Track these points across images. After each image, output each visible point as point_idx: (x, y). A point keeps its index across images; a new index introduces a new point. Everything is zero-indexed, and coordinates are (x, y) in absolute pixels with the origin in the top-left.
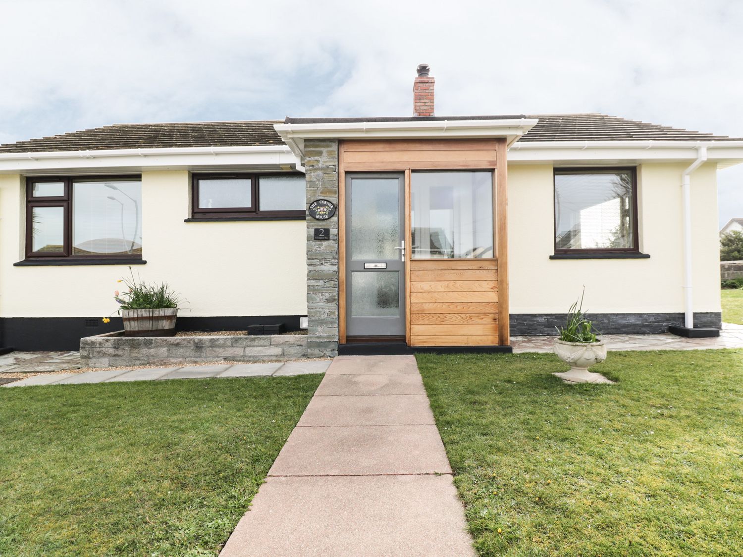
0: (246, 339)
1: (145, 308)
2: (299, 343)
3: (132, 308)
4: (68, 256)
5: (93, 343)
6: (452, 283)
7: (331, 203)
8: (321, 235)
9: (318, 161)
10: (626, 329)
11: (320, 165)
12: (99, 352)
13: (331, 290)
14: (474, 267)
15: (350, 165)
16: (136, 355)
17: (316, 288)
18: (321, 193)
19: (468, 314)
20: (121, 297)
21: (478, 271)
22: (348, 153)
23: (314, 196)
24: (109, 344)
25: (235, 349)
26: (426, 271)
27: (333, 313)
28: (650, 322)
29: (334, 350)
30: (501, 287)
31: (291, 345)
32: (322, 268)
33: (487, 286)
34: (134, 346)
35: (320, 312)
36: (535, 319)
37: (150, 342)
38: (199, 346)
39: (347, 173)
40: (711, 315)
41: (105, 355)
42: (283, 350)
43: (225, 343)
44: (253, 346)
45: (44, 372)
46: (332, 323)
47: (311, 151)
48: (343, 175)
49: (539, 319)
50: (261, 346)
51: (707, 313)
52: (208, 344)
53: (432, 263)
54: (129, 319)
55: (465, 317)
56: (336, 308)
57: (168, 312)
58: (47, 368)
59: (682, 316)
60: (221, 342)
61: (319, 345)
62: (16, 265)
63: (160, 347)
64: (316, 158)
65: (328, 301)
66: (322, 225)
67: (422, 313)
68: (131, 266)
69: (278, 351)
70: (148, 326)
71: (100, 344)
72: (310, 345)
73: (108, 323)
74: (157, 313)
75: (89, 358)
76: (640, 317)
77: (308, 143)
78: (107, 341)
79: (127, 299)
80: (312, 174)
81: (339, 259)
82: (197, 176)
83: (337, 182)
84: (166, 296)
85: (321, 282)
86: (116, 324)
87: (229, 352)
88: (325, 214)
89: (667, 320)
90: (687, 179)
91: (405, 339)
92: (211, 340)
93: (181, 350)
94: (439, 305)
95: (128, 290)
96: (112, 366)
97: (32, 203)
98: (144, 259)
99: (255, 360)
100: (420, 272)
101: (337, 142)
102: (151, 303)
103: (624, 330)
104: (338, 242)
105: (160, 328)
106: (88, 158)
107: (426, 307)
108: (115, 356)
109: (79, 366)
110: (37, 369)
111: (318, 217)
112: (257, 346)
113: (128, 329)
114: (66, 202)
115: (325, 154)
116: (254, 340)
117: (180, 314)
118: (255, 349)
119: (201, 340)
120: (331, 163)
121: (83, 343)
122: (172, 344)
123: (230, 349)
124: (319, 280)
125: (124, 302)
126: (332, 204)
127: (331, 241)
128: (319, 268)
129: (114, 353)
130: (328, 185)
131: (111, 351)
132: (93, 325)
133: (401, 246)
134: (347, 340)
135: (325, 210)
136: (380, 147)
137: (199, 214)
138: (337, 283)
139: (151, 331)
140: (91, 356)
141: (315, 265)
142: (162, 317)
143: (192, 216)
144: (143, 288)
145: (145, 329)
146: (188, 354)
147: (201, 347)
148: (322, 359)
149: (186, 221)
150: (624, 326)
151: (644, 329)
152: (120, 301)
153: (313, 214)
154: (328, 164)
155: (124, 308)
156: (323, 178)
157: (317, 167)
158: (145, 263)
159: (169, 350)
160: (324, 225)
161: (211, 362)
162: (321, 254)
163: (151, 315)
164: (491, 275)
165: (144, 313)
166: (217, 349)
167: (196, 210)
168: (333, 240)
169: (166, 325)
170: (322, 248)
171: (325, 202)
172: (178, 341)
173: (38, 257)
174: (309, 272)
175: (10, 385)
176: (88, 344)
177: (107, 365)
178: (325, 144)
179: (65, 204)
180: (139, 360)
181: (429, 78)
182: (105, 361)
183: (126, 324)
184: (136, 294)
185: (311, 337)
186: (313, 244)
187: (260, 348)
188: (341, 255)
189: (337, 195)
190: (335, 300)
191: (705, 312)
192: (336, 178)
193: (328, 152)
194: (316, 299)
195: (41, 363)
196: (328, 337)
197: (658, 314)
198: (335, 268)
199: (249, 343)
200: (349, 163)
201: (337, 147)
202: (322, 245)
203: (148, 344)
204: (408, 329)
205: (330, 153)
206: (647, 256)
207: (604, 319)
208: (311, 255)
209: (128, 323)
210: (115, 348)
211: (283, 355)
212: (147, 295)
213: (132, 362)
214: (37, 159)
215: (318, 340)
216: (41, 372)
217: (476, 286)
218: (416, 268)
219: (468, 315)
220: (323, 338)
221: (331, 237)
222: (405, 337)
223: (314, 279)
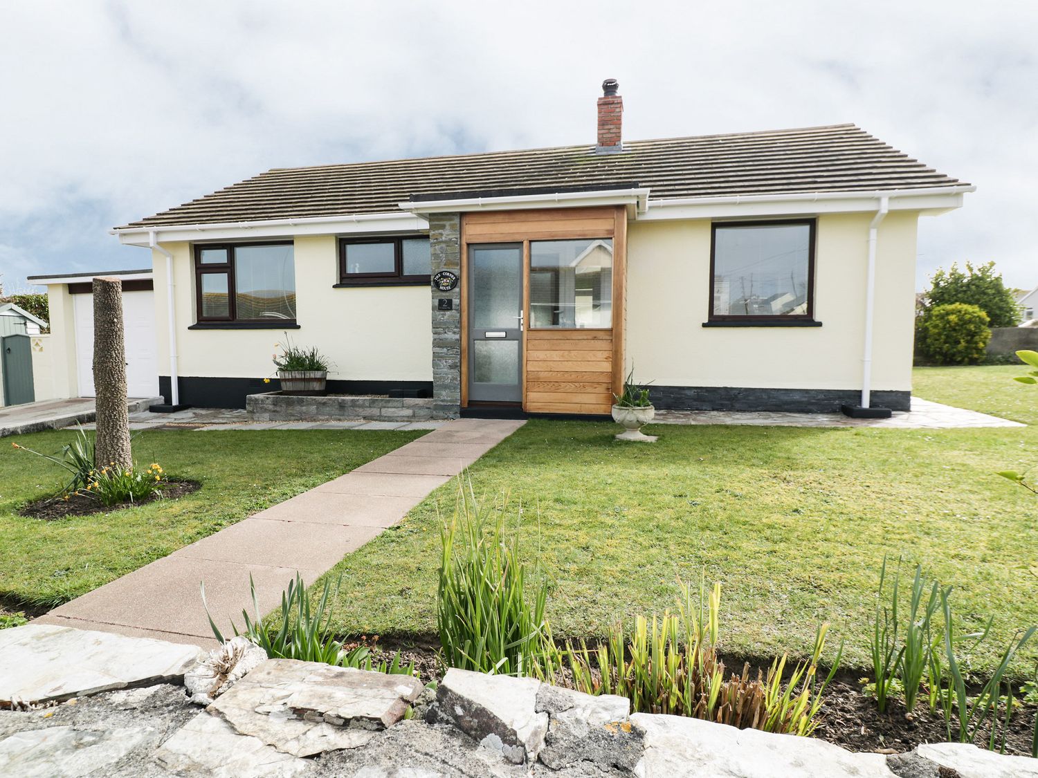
0: (382, 400)
1: (298, 370)
2: (428, 406)
3: (287, 370)
4: (233, 320)
5: (256, 400)
6: (566, 353)
7: (453, 274)
8: (444, 305)
9: (442, 234)
10: (789, 407)
11: (444, 238)
12: (261, 408)
13: (453, 357)
14: (589, 337)
15: (471, 237)
16: (291, 411)
17: (440, 355)
18: (445, 265)
19: (581, 382)
20: (278, 360)
21: (593, 341)
22: (470, 226)
23: (438, 268)
24: (268, 401)
25: (372, 409)
26: (542, 341)
27: (456, 379)
28: (819, 399)
29: (456, 413)
30: (616, 358)
31: (421, 407)
32: (446, 336)
33: (601, 355)
34: (290, 403)
35: (444, 377)
36: (683, 392)
37: (302, 401)
38: (342, 406)
39: (468, 245)
40: (896, 395)
41: (266, 410)
42: (414, 412)
43: (364, 403)
44: (388, 407)
45: (218, 423)
46: (454, 388)
47: (435, 225)
48: (465, 247)
49: (688, 392)
50: (395, 407)
51: (891, 391)
52: (349, 404)
53: (549, 332)
54: (285, 380)
55: (578, 386)
56: (458, 374)
57: (318, 374)
58: (221, 421)
59: (858, 394)
60: (361, 402)
61: (444, 408)
62: (189, 328)
63: (311, 405)
64: (440, 231)
65: (451, 367)
66: (445, 296)
67: (537, 380)
68: (286, 330)
69: (409, 412)
70: (300, 386)
71: (262, 401)
72: (437, 407)
73: (268, 383)
74: (308, 375)
75: (254, 413)
76: (807, 393)
77: (432, 218)
78: (267, 398)
79: (284, 362)
80: (437, 247)
81: (461, 328)
82: (344, 242)
83: (459, 254)
84: (317, 358)
85: (445, 350)
86: (274, 385)
87: (368, 412)
88: (448, 286)
89: (840, 398)
90: (873, 233)
91: (521, 406)
92: (353, 400)
93: (328, 409)
94: (554, 374)
95: (283, 354)
96: (272, 421)
97: (201, 270)
98: (298, 324)
99: (390, 419)
100: (537, 341)
101: (459, 216)
102: (303, 365)
103: (786, 407)
104: (460, 312)
105: (311, 389)
106: (246, 228)
107: (542, 375)
108: (274, 411)
109: (246, 420)
110: (213, 421)
111: (441, 288)
112: (391, 407)
113: (285, 389)
114: (229, 268)
115: (448, 227)
116: (389, 401)
117: (329, 377)
118: (390, 410)
119: (344, 400)
120: (454, 236)
121: (249, 400)
122: (320, 403)
123: (368, 409)
124: (443, 348)
125: (281, 365)
126: (455, 276)
127: (454, 311)
128: (443, 336)
129: (273, 409)
130: (450, 258)
131: (271, 407)
132: (256, 385)
133: (520, 316)
134: (468, 404)
135: (448, 281)
136: (500, 218)
137: (347, 280)
138: (459, 351)
139: (304, 391)
140: (255, 411)
141: (439, 334)
142: (312, 378)
143: (341, 281)
144: (296, 352)
145: (299, 389)
146: (333, 412)
147: (344, 407)
148: (446, 420)
149: (334, 287)
150: (787, 403)
151: (810, 407)
152: (278, 364)
153: (437, 284)
154: (450, 237)
155: (280, 369)
156: (447, 250)
157: (441, 240)
158: (299, 327)
159: (317, 408)
160: (447, 296)
161: (352, 420)
162: (445, 323)
163: (303, 377)
164: (605, 345)
165: (297, 375)
166: (357, 409)
167: (344, 275)
168: (455, 310)
169: (317, 386)
170: (446, 317)
171: (448, 274)
172: (325, 400)
173: (209, 321)
174: (435, 340)
175: (196, 430)
176: (252, 401)
177: (268, 419)
178: (448, 217)
179: (229, 270)
180: (294, 416)
181: (616, 97)
182: (267, 415)
183: (283, 384)
184: (291, 358)
185: (436, 401)
186: (439, 314)
187: (393, 410)
188: (463, 324)
189: (459, 267)
190: (457, 366)
191: (889, 390)
192: (458, 250)
193: (450, 225)
194: (440, 366)
195: (215, 417)
196: (450, 401)
197: (829, 390)
198: (457, 337)
199: (384, 405)
200: (470, 235)
201: (459, 220)
202: (445, 315)
203: (301, 402)
204: (524, 396)
205: (452, 226)
206: (819, 324)
207: (763, 395)
208: (436, 324)
209: (284, 383)
210: (274, 404)
211: (414, 416)
212: (298, 359)
213: (289, 417)
214: (203, 230)
215: (442, 404)
216: (216, 424)
217: (590, 356)
218: (533, 337)
219: (581, 384)
220: (447, 401)
221: (454, 307)
222: (521, 403)
223: (438, 347)
